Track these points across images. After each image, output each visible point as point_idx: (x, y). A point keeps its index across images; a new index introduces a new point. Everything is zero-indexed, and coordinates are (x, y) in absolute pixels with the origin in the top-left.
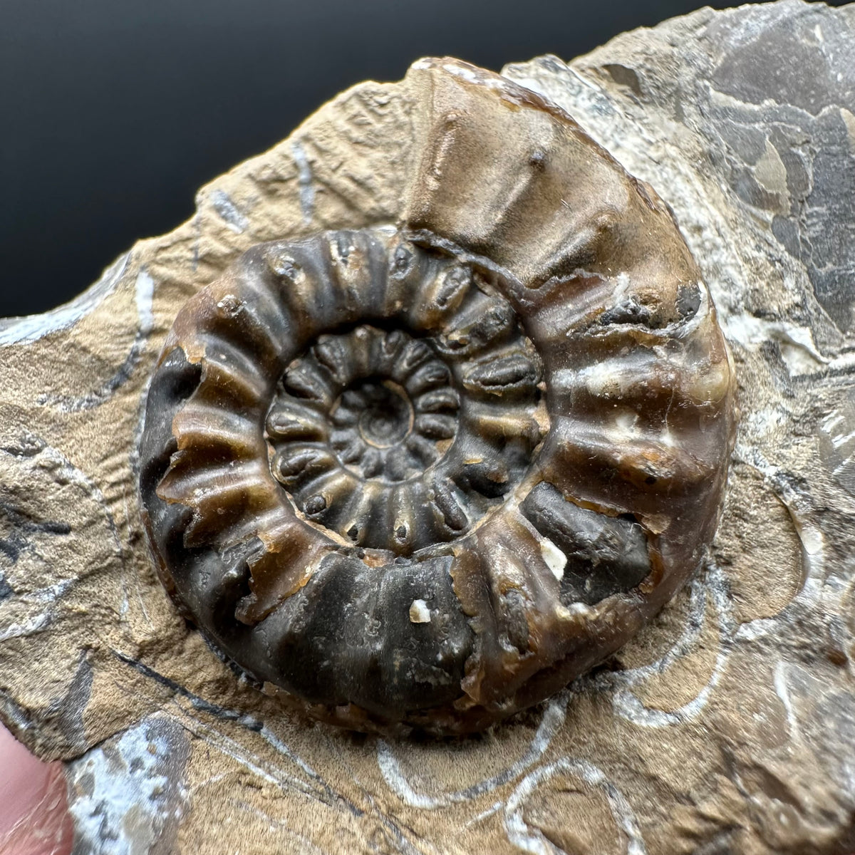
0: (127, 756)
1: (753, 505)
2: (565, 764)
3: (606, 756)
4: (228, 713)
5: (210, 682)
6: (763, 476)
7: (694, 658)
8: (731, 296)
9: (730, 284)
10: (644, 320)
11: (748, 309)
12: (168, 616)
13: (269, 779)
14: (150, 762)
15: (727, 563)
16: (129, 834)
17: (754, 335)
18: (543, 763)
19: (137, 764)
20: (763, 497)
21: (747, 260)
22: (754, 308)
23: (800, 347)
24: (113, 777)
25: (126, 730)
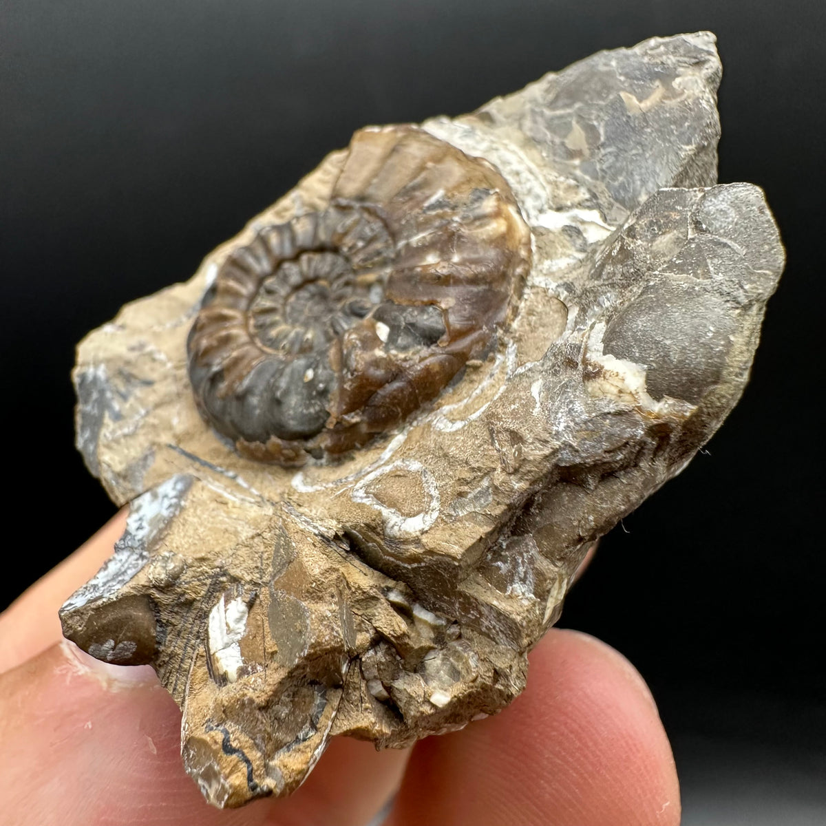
0: (162, 494)
1: (540, 306)
3: (423, 453)
4: (219, 469)
5: (211, 451)
6: (549, 290)
11: (551, 208)
12: (195, 421)
13: (234, 499)
14: (172, 494)
15: (519, 340)
16: (150, 525)
17: (557, 223)
18: (386, 464)
19: (165, 496)
20: (548, 301)
21: (550, 183)
22: (554, 207)
23: (592, 223)
24: (152, 504)
25: (165, 482)
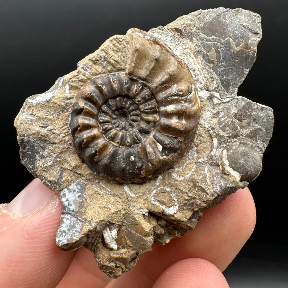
0: (72, 189)
1: (203, 134)
2: (162, 187)
3: (170, 185)
4: (92, 180)
5: (88, 174)
6: (206, 127)
7: (189, 166)
8: (201, 86)
9: (201, 83)
10: (180, 96)
11: (205, 89)
12: (78, 161)
13: (102, 193)
14: (77, 190)
15: (197, 146)
16: (74, 204)
17: (206, 95)
18: (158, 187)
19: (74, 191)
20: (206, 132)
21: (205, 78)
22: (206, 89)
23: (216, 97)
24: (69, 194)
25: (71, 184)
